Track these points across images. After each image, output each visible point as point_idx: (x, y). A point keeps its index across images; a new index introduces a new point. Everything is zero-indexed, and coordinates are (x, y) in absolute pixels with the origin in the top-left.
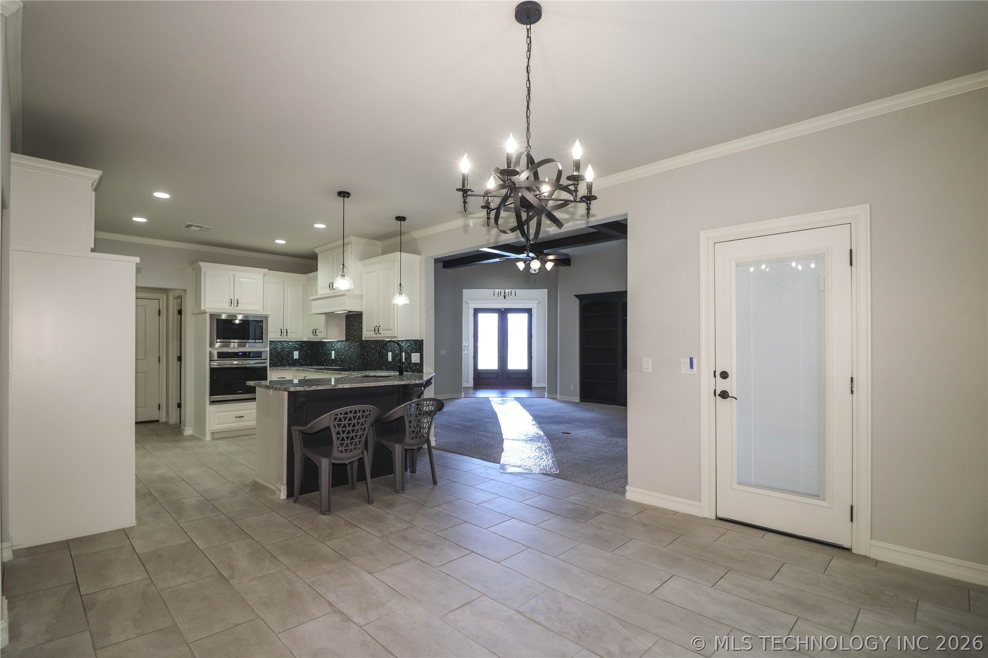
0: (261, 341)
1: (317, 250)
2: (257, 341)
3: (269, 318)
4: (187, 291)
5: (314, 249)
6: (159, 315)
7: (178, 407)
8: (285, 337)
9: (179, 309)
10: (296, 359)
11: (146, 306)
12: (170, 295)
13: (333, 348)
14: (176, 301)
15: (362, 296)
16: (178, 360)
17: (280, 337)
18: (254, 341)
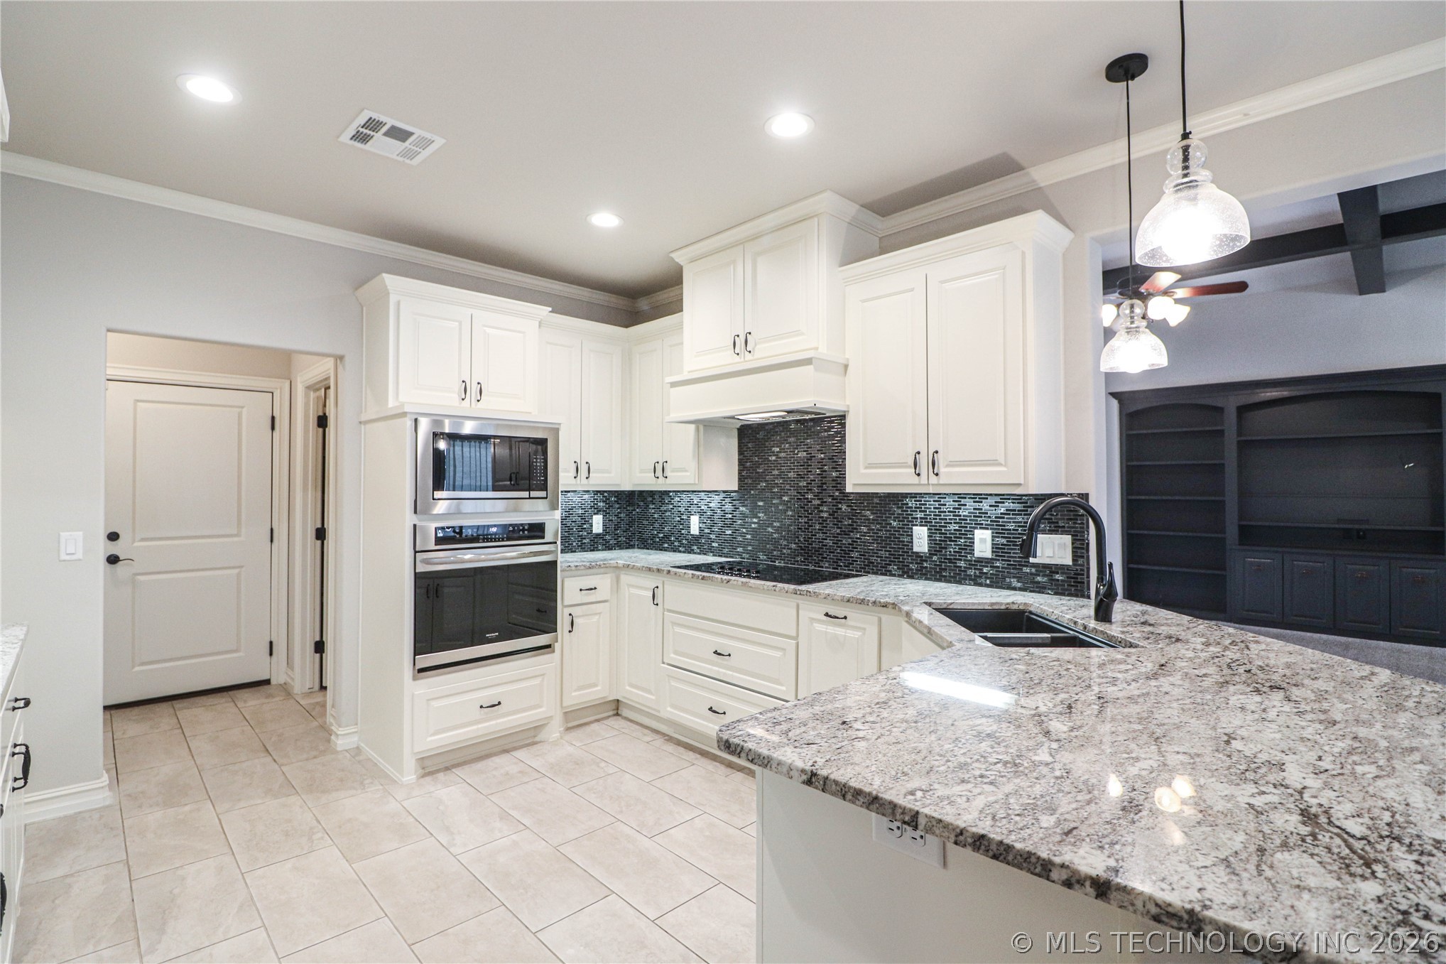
0: (543, 494)
1: (679, 258)
2: (534, 494)
3: (561, 433)
4: (347, 359)
5: (673, 255)
6: (273, 428)
7: (316, 652)
8: (584, 481)
9: (321, 414)
10: (598, 535)
11: (243, 407)
12: (299, 379)
13: (694, 509)
14: (312, 395)
15: (846, 367)
16: (317, 538)
17: (573, 481)
18: (526, 494)
